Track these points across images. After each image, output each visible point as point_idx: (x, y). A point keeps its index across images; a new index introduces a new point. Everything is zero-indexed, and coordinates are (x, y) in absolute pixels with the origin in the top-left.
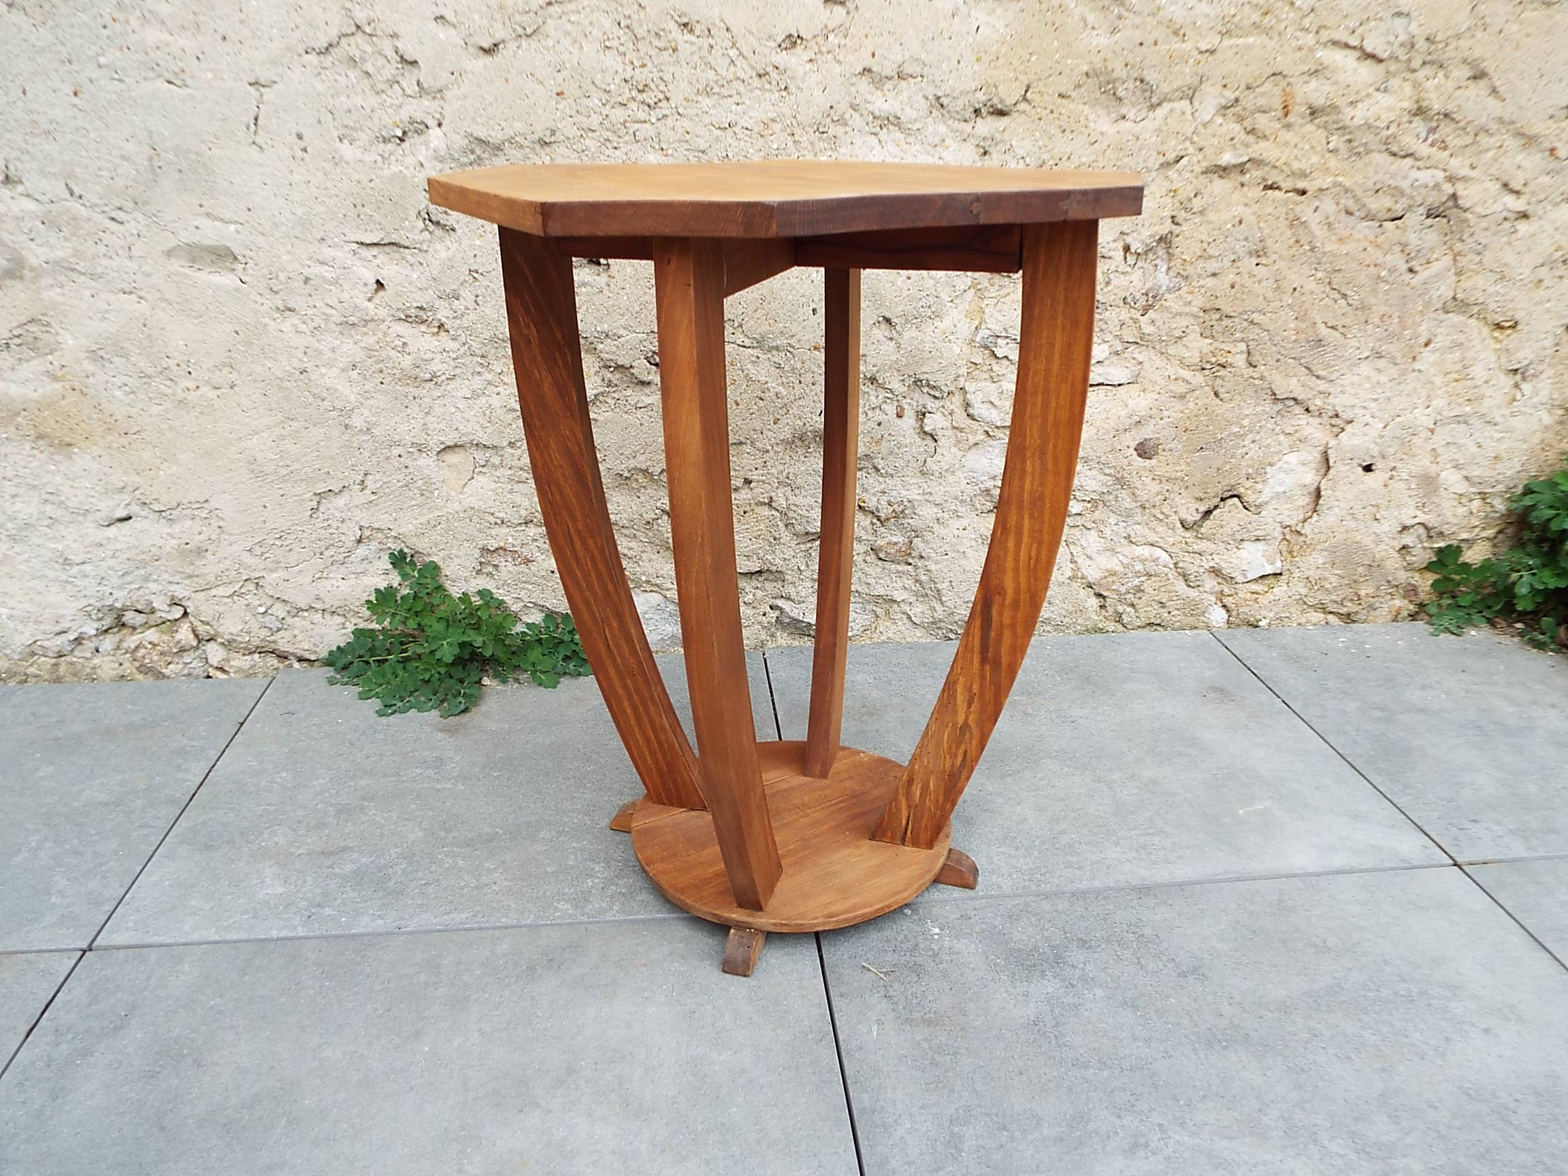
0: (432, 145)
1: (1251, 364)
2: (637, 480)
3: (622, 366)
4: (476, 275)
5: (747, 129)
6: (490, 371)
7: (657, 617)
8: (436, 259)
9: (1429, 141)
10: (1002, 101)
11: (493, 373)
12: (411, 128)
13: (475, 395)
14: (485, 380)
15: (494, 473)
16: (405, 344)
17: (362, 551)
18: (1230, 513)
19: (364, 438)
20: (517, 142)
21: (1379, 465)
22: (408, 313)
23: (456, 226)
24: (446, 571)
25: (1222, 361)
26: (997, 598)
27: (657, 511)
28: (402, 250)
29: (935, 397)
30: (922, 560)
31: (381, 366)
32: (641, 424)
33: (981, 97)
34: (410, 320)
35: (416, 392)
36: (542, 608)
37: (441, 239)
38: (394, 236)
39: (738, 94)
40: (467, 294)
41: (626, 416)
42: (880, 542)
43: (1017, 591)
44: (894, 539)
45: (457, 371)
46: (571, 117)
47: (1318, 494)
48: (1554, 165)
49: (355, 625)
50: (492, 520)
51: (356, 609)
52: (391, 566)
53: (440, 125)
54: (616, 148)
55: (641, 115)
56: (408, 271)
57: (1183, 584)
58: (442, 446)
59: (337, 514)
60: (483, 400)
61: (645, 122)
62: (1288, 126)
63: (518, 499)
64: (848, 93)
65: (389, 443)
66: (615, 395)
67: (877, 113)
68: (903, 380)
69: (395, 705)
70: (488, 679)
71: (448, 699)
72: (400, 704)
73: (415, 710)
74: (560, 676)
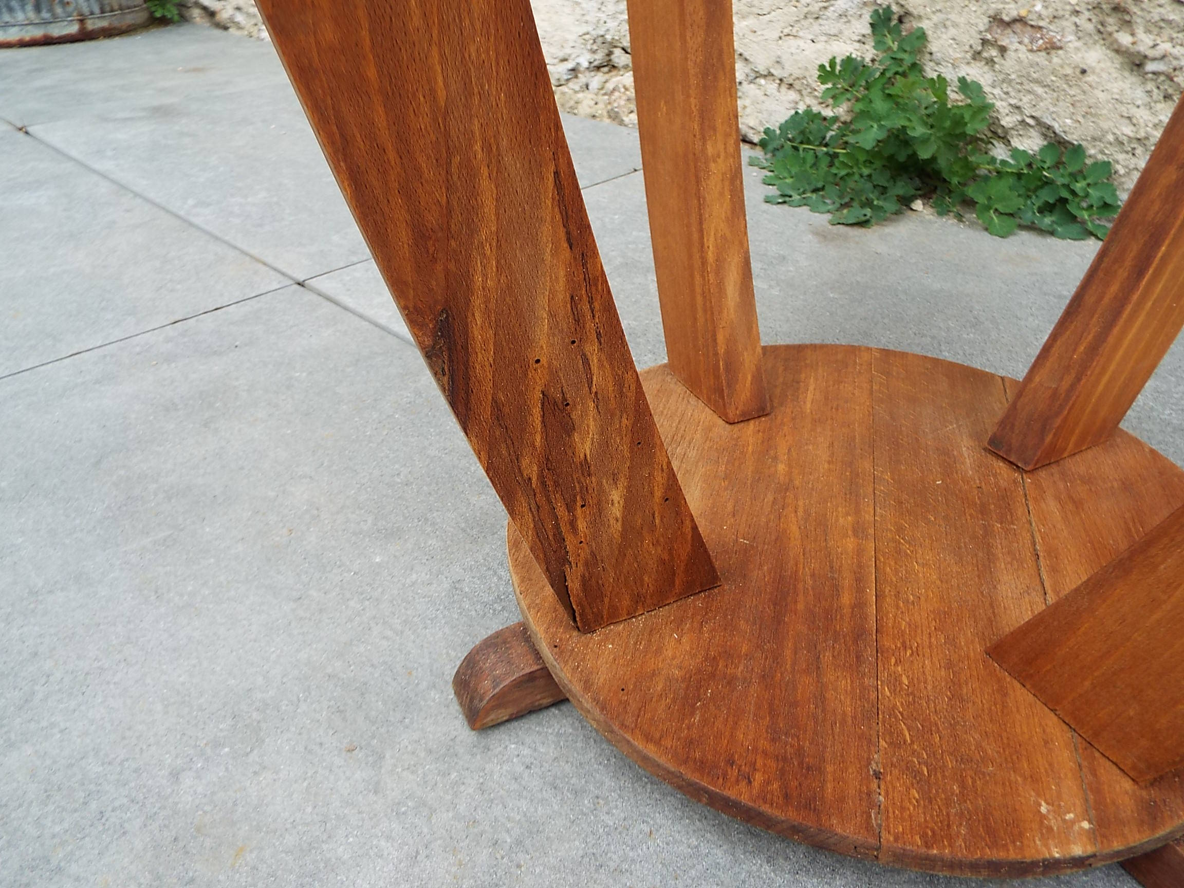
24: (933, 45)
49: (808, 106)
51: (814, 85)
52: (869, 30)
69: (790, 196)
70: (924, 204)
71: (852, 206)
72: (796, 197)
73: (808, 208)
74: (1022, 227)
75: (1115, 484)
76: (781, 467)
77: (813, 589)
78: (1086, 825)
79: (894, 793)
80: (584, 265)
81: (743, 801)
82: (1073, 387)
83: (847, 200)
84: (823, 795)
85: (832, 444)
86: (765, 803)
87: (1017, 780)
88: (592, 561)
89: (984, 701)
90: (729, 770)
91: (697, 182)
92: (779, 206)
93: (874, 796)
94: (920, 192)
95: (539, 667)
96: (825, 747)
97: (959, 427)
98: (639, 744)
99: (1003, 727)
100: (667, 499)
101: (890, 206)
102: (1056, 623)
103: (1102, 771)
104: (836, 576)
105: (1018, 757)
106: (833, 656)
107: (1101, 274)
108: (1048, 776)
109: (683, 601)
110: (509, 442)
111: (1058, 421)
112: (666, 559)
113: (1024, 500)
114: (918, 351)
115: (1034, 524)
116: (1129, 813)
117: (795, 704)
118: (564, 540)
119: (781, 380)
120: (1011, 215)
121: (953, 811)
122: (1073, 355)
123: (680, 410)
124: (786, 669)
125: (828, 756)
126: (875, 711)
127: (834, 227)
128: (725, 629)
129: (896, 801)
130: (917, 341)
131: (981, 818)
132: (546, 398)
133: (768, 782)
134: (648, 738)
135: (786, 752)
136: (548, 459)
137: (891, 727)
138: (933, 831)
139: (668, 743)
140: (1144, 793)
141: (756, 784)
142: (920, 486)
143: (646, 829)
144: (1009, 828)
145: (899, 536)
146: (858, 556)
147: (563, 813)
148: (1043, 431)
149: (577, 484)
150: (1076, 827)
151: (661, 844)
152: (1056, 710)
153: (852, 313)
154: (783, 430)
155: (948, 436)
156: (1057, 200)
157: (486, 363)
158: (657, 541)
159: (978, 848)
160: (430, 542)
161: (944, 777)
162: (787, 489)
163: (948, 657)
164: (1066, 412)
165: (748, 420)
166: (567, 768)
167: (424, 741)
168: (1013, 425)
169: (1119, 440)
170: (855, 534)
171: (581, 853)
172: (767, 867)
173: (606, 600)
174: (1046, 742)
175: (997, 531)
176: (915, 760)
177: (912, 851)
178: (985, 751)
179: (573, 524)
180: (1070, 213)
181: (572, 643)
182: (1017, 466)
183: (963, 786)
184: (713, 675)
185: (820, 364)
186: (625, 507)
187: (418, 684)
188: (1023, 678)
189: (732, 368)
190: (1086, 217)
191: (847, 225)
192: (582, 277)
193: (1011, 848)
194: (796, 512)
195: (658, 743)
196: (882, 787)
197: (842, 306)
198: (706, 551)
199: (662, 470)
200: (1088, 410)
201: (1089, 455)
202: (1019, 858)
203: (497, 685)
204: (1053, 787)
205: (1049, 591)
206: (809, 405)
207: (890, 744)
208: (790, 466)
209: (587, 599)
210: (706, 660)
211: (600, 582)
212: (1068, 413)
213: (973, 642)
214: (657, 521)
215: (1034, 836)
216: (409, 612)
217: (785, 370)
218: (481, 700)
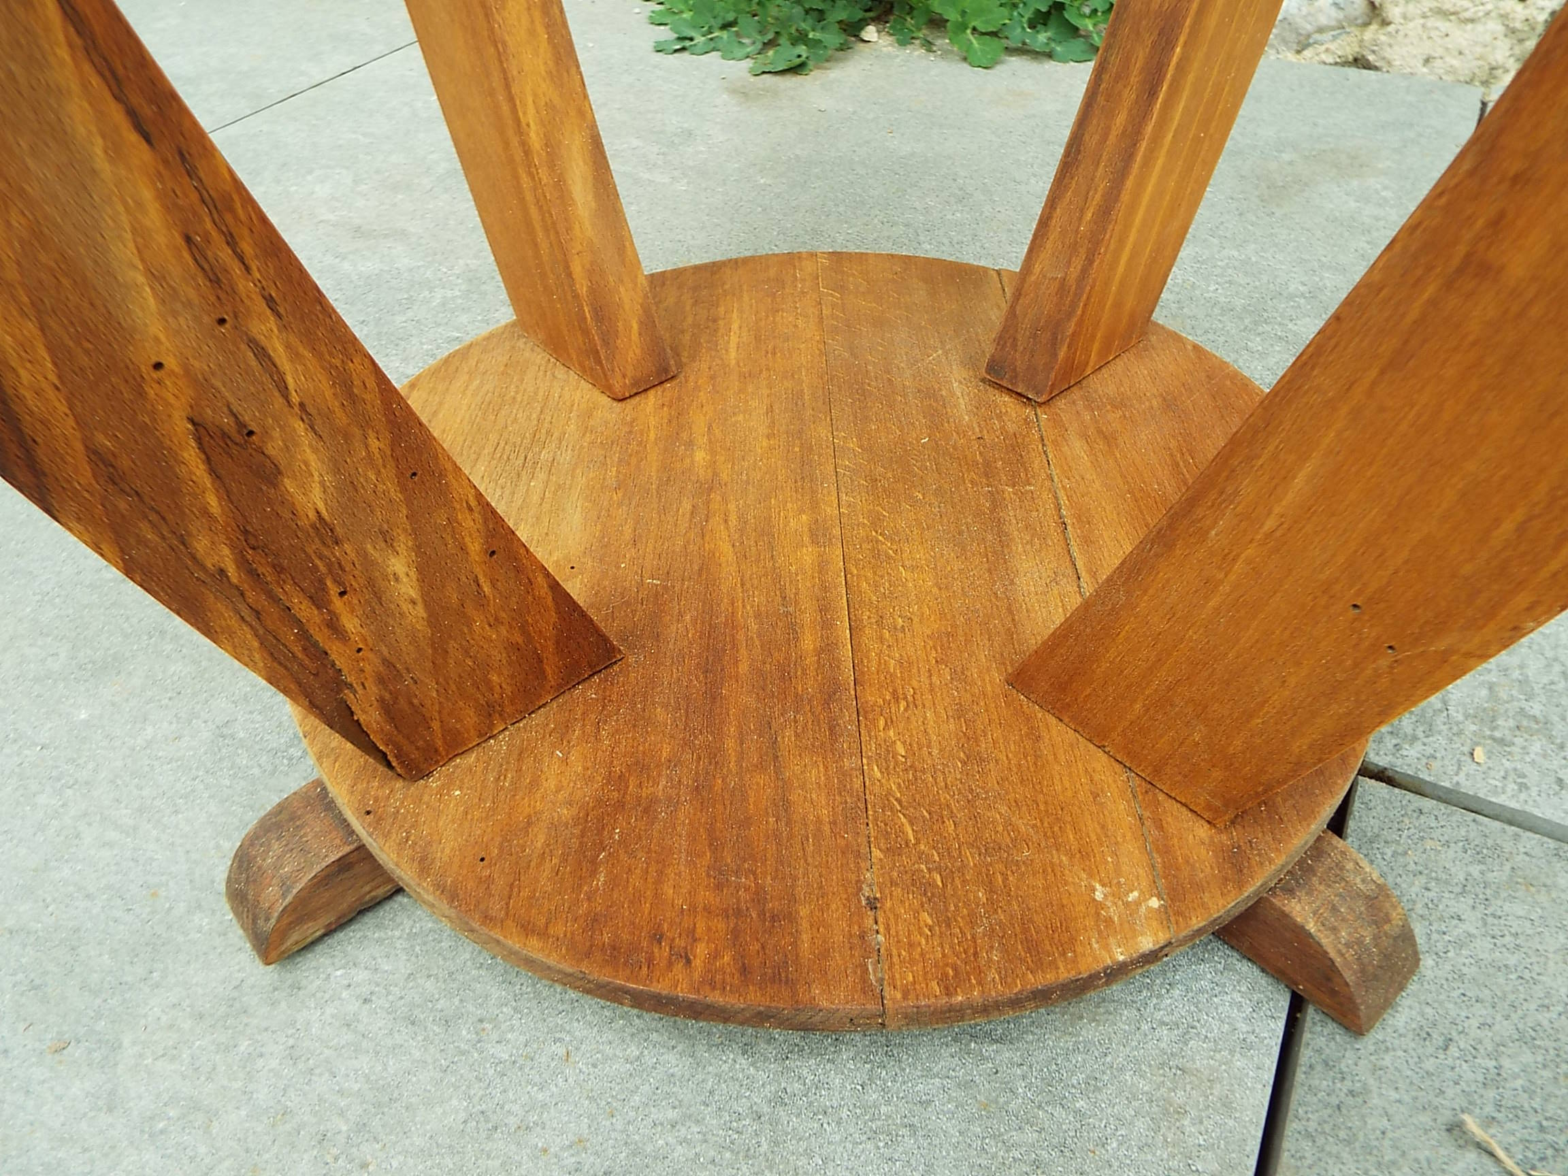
69: (691, 39)
70: (879, 32)
71: (779, 45)
72: (700, 39)
73: (719, 53)
74: (1010, 51)
75: (1155, 403)
76: (700, 456)
77: (759, 636)
78: (1154, 903)
79: (897, 925)
80: (191, 173)
81: (680, 995)
82: (1084, 272)
83: (770, 36)
84: (797, 956)
85: (770, 409)
86: (714, 988)
87: (1061, 861)
88: (390, 674)
89: (1010, 755)
90: (656, 950)
91: (487, 15)
92: (676, 55)
93: (871, 937)
94: (871, 14)
95: (352, 847)
96: (795, 879)
97: (946, 353)
98: (514, 943)
99: (1038, 787)
100: (493, 553)
101: (832, 38)
102: (1088, 630)
103: (1169, 819)
104: (791, 609)
105: (1060, 827)
106: (797, 735)
107: (1101, 100)
108: (1101, 845)
109: (567, 696)
110: (153, 517)
111: (1071, 327)
112: (520, 641)
113: (1040, 446)
114: (887, 248)
115: (1056, 479)
116: (1208, 870)
117: (746, 823)
118: (326, 653)
119: (690, 320)
120: (994, 34)
121: (980, 930)
122: (1079, 227)
123: (541, 393)
124: (729, 770)
125: (800, 892)
126: (862, 806)
127: (757, 78)
128: (634, 726)
129: (900, 937)
130: (886, 234)
131: (1018, 929)
132: (202, 430)
133: (715, 955)
134: (527, 929)
135: (738, 900)
136: (246, 532)
137: (886, 825)
138: (955, 969)
139: (558, 929)
140: (1224, 837)
141: (698, 963)
142: (899, 451)
143: (562, 1051)
144: (1056, 935)
145: (877, 532)
146: (820, 572)
147: (430, 1061)
148: (1054, 343)
149: (318, 562)
150: (1143, 909)
151: (584, 1069)
152: (1104, 747)
153: (794, 204)
154: (698, 397)
155: (933, 369)
156: (1050, 7)
157: (44, 385)
158: (496, 619)
159: (1017, 976)
160: (173, 669)
161: (964, 882)
162: (711, 489)
163: (957, 701)
164: (1079, 312)
165: (646, 390)
166: (429, 985)
167: (188, 1002)
168: (1015, 339)
169: (1154, 338)
170: (815, 541)
171: (462, 1115)
172: (742, 1061)
173: (436, 725)
174: (1096, 796)
175: (1008, 498)
176: (923, 867)
177: (929, 1007)
178: (1016, 829)
179: (333, 625)
180: (1069, 23)
181: (396, 801)
182: (1028, 399)
183: (991, 890)
184: (620, 805)
185: (745, 287)
186: (421, 580)
187: (170, 909)
188: (1059, 709)
189: (604, 313)
190: (1091, 28)
191: (776, 73)
192: (194, 197)
193: (1061, 965)
194: (726, 521)
195: (543, 934)
196: (880, 920)
197: (778, 196)
198: (583, 614)
199: (470, 509)
200: (1109, 303)
201: (1119, 366)
202: (1072, 975)
203: (288, 890)
204: (1109, 859)
205: (1083, 574)
206: (733, 354)
207: (888, 851)
208: (713, 452)
209: (400, 732)
210: (609, 782)
211: (415, 701)
212: (1083, 312)
213: (988, 670)
214: (486, 589)
215: (1089, 939)
216: (145, 793)
217: (696, 303)
218: (267, 919)
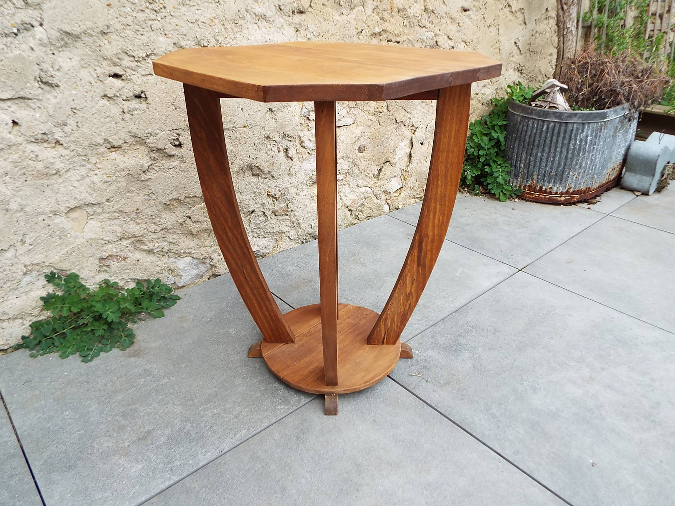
0: (37, 37)
1: (388, 110)
2: (173, 205)
3: (160, 149)
4: (75, 111)
5: (204, 23)
6: (90, 163)
7: (189, 268)
8: (49, 104)
9: (429, 21)
10: (303, 7)
11: (92, 164)
12: (22, 27)
13: (83, 178)
14: (88, 168)
15: (99, 217)
16: (37, 156)
17: (27, 278)
18: (388, 169)
19: (19, 214)
20: (89, 33)
21: (425, 142)
22: (37, 137)
23: (59, 84)
24: (82, 276)
25: (381, 110)
26: (425, 240)
27: (185, 218)
28: (26, 101)
29: (291, 141)
30: (292, 212)
31: (24, 171)
32: (173, 177)
33: (295, 5)
34: (37, 141)
35: (48, 182)
36: (133, 280)
37: (49, 92)
38: (21, 93)
39: (198, 4)
40: (71, 122)
41: (165, 174)
42: (277, 208)
43: (434, 235)
44: (281, 206)
45: (71, 166)
46: (117, 18)
47: (410, 156)
48: (459, 28)
49: (30, 321)
50: (103, 242)
51: (30, 312)
52: (47, 282)
53: (41, 25)
54: (142, 35)
55: (153, 17)
56: (32, 113)
57: (376, 199)
58: (68, 209)
59: (7, 262)
60: (87, 180)
61: (155, 20)
62: (392, 16)
63: (115, 228)
64: (245, 4)
65: (36, 214)
66: (157, 164)
67: (257, 14)
68: (279, 136)
